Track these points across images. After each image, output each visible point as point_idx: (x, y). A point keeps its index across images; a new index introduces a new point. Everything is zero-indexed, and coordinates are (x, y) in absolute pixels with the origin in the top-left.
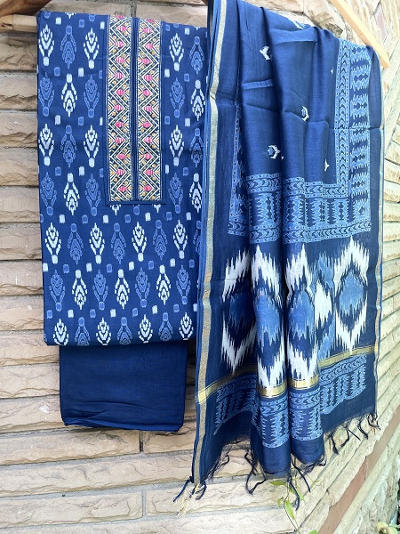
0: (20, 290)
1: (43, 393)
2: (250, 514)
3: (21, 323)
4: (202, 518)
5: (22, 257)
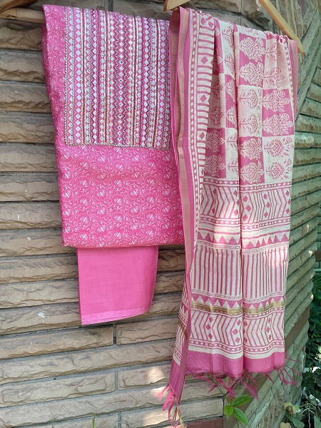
0: (20, 225)
1: (40, 303)
3: (22, 250)
5: (21, 199)
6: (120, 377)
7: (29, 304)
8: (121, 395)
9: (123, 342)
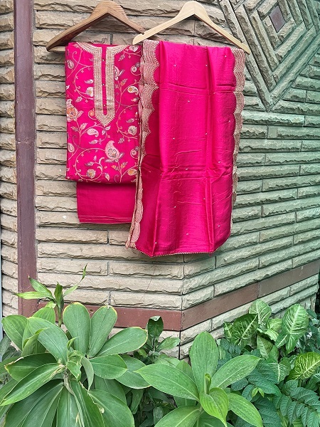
0: (57, 162)
1: (65, 210)
2: (159, 281)
3: (56, 177)
4: (136, 279)
5: (58, 147)
6: (111, 267)
7: (59, 209)
8: (112, 278)
9: (113, 243)
